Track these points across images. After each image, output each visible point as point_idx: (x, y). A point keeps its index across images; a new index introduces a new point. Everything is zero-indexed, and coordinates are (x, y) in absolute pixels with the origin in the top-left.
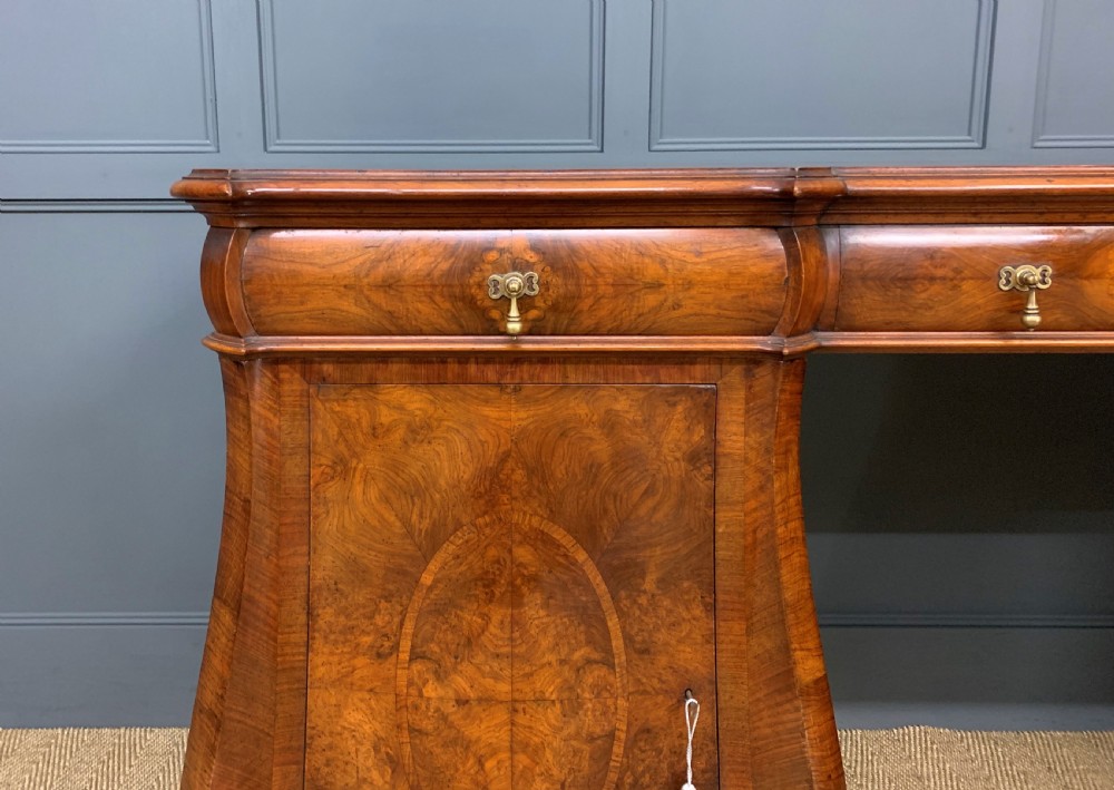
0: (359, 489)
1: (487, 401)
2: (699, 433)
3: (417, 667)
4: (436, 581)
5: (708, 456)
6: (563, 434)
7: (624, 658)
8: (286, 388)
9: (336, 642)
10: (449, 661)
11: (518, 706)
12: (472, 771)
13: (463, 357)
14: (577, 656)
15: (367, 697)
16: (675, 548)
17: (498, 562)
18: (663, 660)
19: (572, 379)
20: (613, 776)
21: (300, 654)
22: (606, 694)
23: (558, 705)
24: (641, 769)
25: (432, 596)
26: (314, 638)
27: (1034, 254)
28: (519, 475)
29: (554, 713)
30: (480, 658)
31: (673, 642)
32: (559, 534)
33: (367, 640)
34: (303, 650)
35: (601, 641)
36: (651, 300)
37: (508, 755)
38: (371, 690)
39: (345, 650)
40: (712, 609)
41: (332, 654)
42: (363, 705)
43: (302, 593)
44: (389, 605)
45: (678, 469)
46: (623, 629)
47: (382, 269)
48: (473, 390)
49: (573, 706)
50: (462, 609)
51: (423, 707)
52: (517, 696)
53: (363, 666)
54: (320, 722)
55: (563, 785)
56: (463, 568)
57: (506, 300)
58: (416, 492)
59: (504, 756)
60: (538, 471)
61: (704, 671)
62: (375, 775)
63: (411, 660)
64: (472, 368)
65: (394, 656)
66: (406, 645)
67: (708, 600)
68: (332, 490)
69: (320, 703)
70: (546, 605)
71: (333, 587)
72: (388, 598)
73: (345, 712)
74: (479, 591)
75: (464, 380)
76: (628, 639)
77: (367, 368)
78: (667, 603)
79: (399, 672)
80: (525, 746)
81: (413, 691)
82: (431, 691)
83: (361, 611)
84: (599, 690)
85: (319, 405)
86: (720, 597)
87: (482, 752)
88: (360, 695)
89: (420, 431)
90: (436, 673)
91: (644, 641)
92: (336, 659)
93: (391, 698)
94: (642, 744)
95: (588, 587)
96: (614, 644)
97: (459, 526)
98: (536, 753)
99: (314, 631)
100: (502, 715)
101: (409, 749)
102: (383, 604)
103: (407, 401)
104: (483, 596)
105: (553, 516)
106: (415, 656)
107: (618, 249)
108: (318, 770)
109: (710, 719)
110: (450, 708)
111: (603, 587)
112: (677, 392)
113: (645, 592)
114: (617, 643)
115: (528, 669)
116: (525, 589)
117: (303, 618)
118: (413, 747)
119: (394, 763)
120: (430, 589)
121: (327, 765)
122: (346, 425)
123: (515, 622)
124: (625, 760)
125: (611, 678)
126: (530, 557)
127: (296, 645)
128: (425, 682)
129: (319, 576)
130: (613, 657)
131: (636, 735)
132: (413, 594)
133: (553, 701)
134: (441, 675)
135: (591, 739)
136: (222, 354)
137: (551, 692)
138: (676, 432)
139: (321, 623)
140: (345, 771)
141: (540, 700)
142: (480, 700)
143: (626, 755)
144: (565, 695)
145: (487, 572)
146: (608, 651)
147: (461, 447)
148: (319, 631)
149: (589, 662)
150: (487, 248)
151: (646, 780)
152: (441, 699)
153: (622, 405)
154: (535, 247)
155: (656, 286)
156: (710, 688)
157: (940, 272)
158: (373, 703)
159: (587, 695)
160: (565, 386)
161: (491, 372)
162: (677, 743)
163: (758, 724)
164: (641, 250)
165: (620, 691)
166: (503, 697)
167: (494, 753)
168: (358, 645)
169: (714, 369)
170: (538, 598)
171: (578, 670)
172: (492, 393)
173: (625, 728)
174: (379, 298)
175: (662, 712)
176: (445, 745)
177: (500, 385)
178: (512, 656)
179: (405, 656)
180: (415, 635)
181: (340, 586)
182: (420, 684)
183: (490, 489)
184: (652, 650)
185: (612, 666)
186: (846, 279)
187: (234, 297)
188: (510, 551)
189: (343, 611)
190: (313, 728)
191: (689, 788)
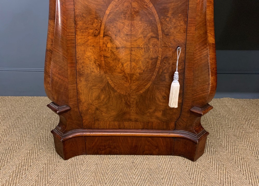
3: (105, 38)
4: (110, 13)
7: (161, 36)
9: (83, 32)
10: (114, 37)
11: (133, 49)
12: (120, 67)
14: (149, 35)
15: (92, 48)
16: (177, 3)
17: (127, 7)
18: (172, 37)
20: (157, 69)
21: (73, 35)
22: (156, 47)
23: (143, 49)
24: (164, 68)
25: (109, 18)
26: (77, 31)
29: (142, 52)
31: (175, 32)
33: (91, 31)
34: (74, 34)
37: (130, 62)
38: (93, 46)
39: (86, 34)
40: (186, 22)
41: (82, 36)
42: (91, 50)
43: (73, 17)
44: (97, 20)
46: (162, 28)
50: (117, 21)
51: (107, 50)
52: (132, 46)
53: (91, 39)
54: (80, 55)
55: (144, 71)
56: (117, 9)
59: (129, 63)
61: (183, 41)
62: (95, 70)
63: (103, 36)
65: (99, 36)
66: (102, 32)
67: (185, 20)
69: (79, 50)
70: (141, 20)
71: (81, 15)
72: (97, 18)
73: (87, 53)
74: (122, 16)
76: (163, 31)
78: (174, 20)
79: (100, 40)
80: (134, 60)
81: (105, 46)
82: (109, 45)
83: (90, 22)
84: (154, 45)
86: (189, 19)
87: (123, 62)
88: (90, 47)
90: (110, 40)
91: (167, 32)
92: (83, 37)
93: (98, 48)
94: (165, 61)
96: (159, 32)
98: (137, 62)
99: (77, 29)
100: (128, 52)
101: (104, 61)
102: (96, 20)
104: (123, 17)
106: (105, 35)
108: (80, 69)
109: (183, 55)
110: (114, 50)
111: (157, 15)
113: (168, 17)
115: (135, 39)
116: (135, 16)
117: (73, 25)
118: (105, 61)
119: (100, 66)
120: (109, 15)
121: (82, 68)
123: (132, 25)
124: (160, 65)
125: (158, 42)
126: (137, 6)
127: (72, 33)
128: (108, 43)
129: (77, 12)
130: (158, 36)
131: (164, 58)
132: (103, 17)
133: (142, 48)
134: (112, 41)
135: (152, 59)
137: (141, 45)
139: (78, 26)
140: (87, 69)
141: (138, 47)
142: (122, 47)
143: (160, 64)
144: (145, 46)
145: (125, 10)
146: (158, 35)
148: (78, 28)
149: (152, 37)
151: (166, 71)
152: (112, 47)
156: (184, 46)
158: (94, 50)
159: (151, 47)
162: (174, 62)
163: (196, 56)
165: (160, 46)
166: (128, 47)
167: (126, 62)
168: (89, 33)
170: (138, 18)
171: (149, 39)
173: (161, 56)
175: (171, 53)
176: (113, 60)
178: (131, 35)
179: (102, 35)
181: (83, 15)
182: (106, 43)
184: (169, 35)
185: (158, 39)
188: (131, 4)
189: (84, 23)
190: (78, 57)
191: (177, 73)
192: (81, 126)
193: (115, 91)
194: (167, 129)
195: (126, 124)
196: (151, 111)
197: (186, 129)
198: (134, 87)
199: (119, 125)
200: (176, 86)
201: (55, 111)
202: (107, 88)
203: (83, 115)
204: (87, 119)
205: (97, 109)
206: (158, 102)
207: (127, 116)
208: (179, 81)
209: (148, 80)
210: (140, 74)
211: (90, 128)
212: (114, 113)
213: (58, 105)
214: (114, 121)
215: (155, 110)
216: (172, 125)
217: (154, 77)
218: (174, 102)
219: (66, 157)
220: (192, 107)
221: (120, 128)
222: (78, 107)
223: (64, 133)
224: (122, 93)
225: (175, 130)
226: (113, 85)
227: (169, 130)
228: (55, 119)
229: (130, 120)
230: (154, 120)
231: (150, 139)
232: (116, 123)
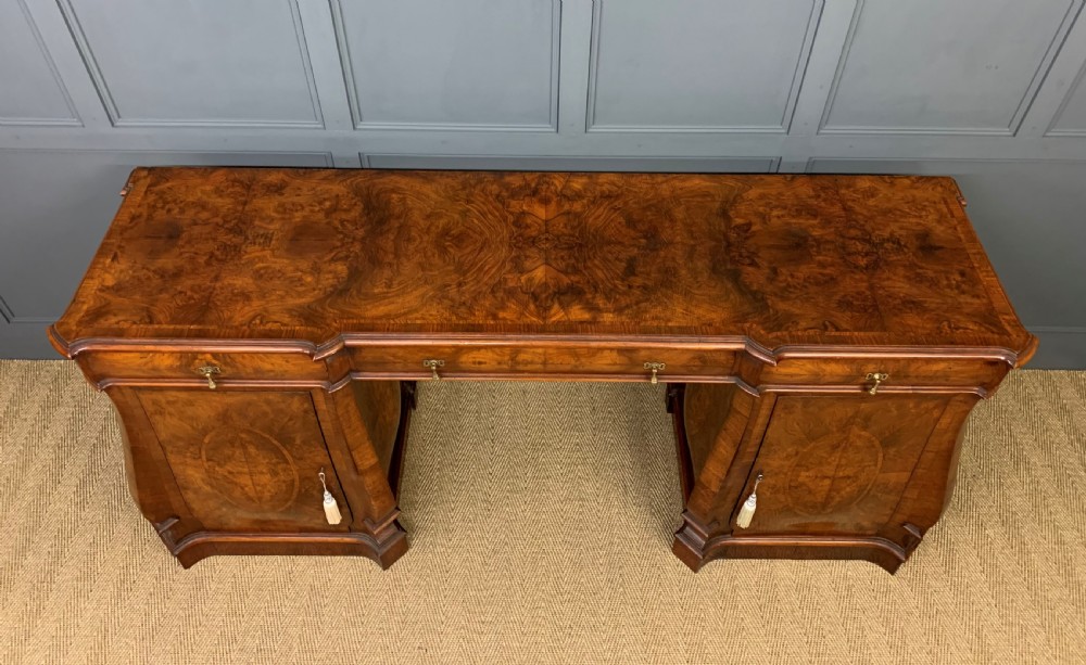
0: (169, 418)
1: (213, 396)
2: (306, 405)
3: (210, 463)
4: (210, 442)
5: (313, 411)
6: (249, 404)
7: (292, 462)
8: (125, 391)
10: (222, 462)
11: (253, 474)
12: (241, 490)
14: (273, 461)
16: (305, 434)
17: (234, 437)
18: (309, 461)
20: (296, 490)
21: (163, 457)
22: (288, 471)
23: (269, 474)
25: (210, 445)
28: (234, 415)
30: (234, 462)
31: (312, 457)
32: (255, 430)
33: (188, 455)
35: (280, 456)
36: (271, 374)
38: (195, 467)
39: (180, 456)
41: (176, 457)
42: (193, 470)
43: (158, 444)
45: (300, 414)
46: (290, 454)
49: (274, 473)
50: (223, 449)
51: (217, 473)
53: (190, 461)
54: (178, 473)
55: (277, 493)
56: (220, 438)
58: (193, 419)
59: (251, 487)
60: (242, 414)
62: (205, 488)
65: (200, 459)
66: (204, 457)
68: (158, 418)
69: (176, 469)
70: (257, 449)
71: (169, 441)
73: (187, 471)
74: (229, 445)
76: (293, 457)
78: (306, 447)
79: (204, 464)
80: (259, 484)
81: (211, 469)
82: (218, 469)
83: (183, 447)
84: (284, 470)
85: (142, 396)
87: (243, 486)
88: (191, 468)
89: (189, 403)
91: (300, 457)
92: (178, 459)
94: (306, 481)
95: (273, 445)
98: (264, 486)
100: (247, 477)
101: (215, 483)
103: (178, 395)
106: (208, 460)
108: (182, 484)
110: (226, 474)
111: (278, 443)
112: (294, 394)
113: (297, 445)
114: (289, 458)
115: (254, 465)
116: (247, 445)
117: (160, 449)
119: (210, 485)
121: (185, 483)
122: (156, 401)
123: (245, 453)
125: (289, 467)
126: (246, 437)
128: (215, 467)
129: (162, 438)
131: (303, 480)
132: (202, 444)
134: (220, 466)
135: (285, 482)
137: (265, 471)
138: (296, 405)
140: (194, 485)
141: (262, 473)
142: (238, 473)
143: (300, 484)
144: (271, 471)
145: (230, 440)
146: (286, 460)
147: (207, 408)
148: (168, 452)
149: (279, 463)
152: (223, 472)
153: (272, 397)
155: (271, 371)
157: (397, 361)
158: (197, 470)
159: (280, 471)
162: (318, 483)
165: (293, 469)
166: (246, 472)
167: (247, 485)
168: (185, 456)
170: (253, 447)
171: (275, 465)
172: (216, 393)
173: (298, 478)
176: (228, 483)
178: (247, 462)
179: (205, 460)
180: (206, 455)
181: (172, 441)
183: (223, 418)
184: (304, 459)
185: (288, 464)
188: (238, 435)
189: (176, 447)
191: (327, 492)
193: (239, 508)
194: (337, 531)
195: (273, 528)
196: (305, 520)
197: (367, 532)
198: (267, 507)
199: (262, 529)
203: (201, 521)
204: (208, 522)
205: (220, 516)
206: (311, 513)
207: (271, 523)
209: (287, 500)
210: (271, 496)
211: (217, 530)
214: (251, 526)
216: (344, 528)
217: (294, 497)
219: (187, 564)
221: (264, 531)
222: (192, 516)
223: (177, 543)
225: (350, 531)
227: (342, 532)
229: (276, 525)
230: (313, 525)
232: (257, 527)
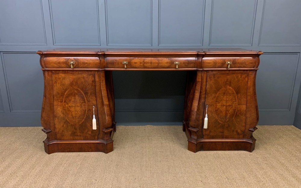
0: (58, 85)
1: (70, 75)
2: (93, 79)
3: (65, 103)
4: (66, 94)
5: (94, 81)
6: (79, 79)
7: (87, 102)
8: (49, 74)
9: (56, 101)
10: (68, 102)
12: (71, 114)
13: (68, 70)
14: (82, 102)
16: (91, 91)
18: (91, 102)
19: (79, 73)
20: (86, 114)
24: (89, 114)
25: (66, 96)
27: (126, 60)
28: (75, 83)
29: (79, 108)
30: (71, 102)
31: (92, 100)
32: (79, 89)
34: (53, 102)
35: (84, 100)
36: (86, 65)
43: (52, 96)
45: (91, 82)
47: (58, 61)
48: (69, 74)
49: (81, 107)
50: (69, 97)
52: (75, 106)
53: (60, 103)
54: (55, 109)
55: (81, 115)
56: (69, 93)
57: (71, 64)
58: (63, 85)
59: (74, 112)
60: (76, 83)
61: (95, 103)
62: (61, 115)
64: (69, 72)
66: (64, 101)
67: (95, 96)
68: (55, 85)
69: (55, 107)
70: (78, 97)
72: (61, 96)
73: (58, 108)
75: (68, 73)
76: (87, 100)
77: (58, 72)
78: (91, 96)
79: (63, 104)
80: (76, 111)
81: (65, 106)
82: (67, 105)
83: (59, 97)
84: (84, 105)
85: (53, 76)
86: (97, 96)
88: (59, 106)
89: (64, 78)
91: (89, 100)
92: (56, 103)
94: (89, 111)
95: (82, 95)
97: (68, 88)
98: (78, 112)
100: (74, 108)
102: (61, 97)
103: (62, 75)
104: (71, 96)
105: (78, 87)
106: (65, 102)
107: (83, 59)
109: (96, 109)
110: (68, 107)
111: (84, 95)
112: (91, 74)
113: (89, 95)
114: (86, 100)
116: (76, 95)
117: (53, 98)
118: (65, 111)
119: (63, 113)
121: (56, 114)
122: (56, 78)
123: (75, 98)
126: (76, 92)
129: (54, 94)
132: (64, 95)
134: (67, 104)
135: (83, 110)
136: (43, 70)
137: (79, 105)
138: (90, 79)
139: (55, 99)
140: (58, 115)
141: (78, 106)
142: (72, 106)
143: (87, 112)
145: (72, 93)
147: (68, 80)
150: (69, 59)
153: (85, 76)
154: (74, 59)
155: (87, 63)
156: (96, 105)
157: (117, 62)
158: (61, 107)
160: (79, 74)
161: (71, 72)
162: (92, 111)
164: (85, 59)
165: (86, 105)
167: (73, 112)
168: (59, 101)
169: (94, 72)
172: (71, 74)
173: (87, 109)
174: (58, 64)
175: (91, 108)
176: (68, 111)
177: (72, 74)
178: (75, 102)
180: (65, 100)
181: (56, 95)
183: (71, 84)
185: (85, 103)
186: (107, 63)
187: (43, 64)
188: (74, 91)
189: (57, 97)
191: (94, 115)
192: (56, 139)
193: (69, 123)
194: (94, 139)
195: (76, 137)
196: (86, 131)
197: (103, 139)
198: (77, 122)
199: (73, 138)
200: (94, 120)
201: (45, 132)
202: (66, 122)
203: (57, 134)
204: (59, 136)
205: (63, 131)
206: (88, 127)
207: (76, 134)
208: (96, 118)
209: (83, 118)
210: (79, 116)
211: (60, 140)
212: (70, 133)
213: (46, 129)
214: (71, 136)
215: (88, 131)
216: (96, 137)
217: (85, 117)
218: (95, 127)
219: (49, 153)
220: (103, 129)
221: (73, 140)
222: (55, 130)
223: (48, 142)
224: (72, 124)
225: (98, 139)
226: (68, 121)
227: (95, 140)
228: (44, 136)
229: (77, 136)
230: (88, 135)
231: (87, 144)
232: (72, 137)
